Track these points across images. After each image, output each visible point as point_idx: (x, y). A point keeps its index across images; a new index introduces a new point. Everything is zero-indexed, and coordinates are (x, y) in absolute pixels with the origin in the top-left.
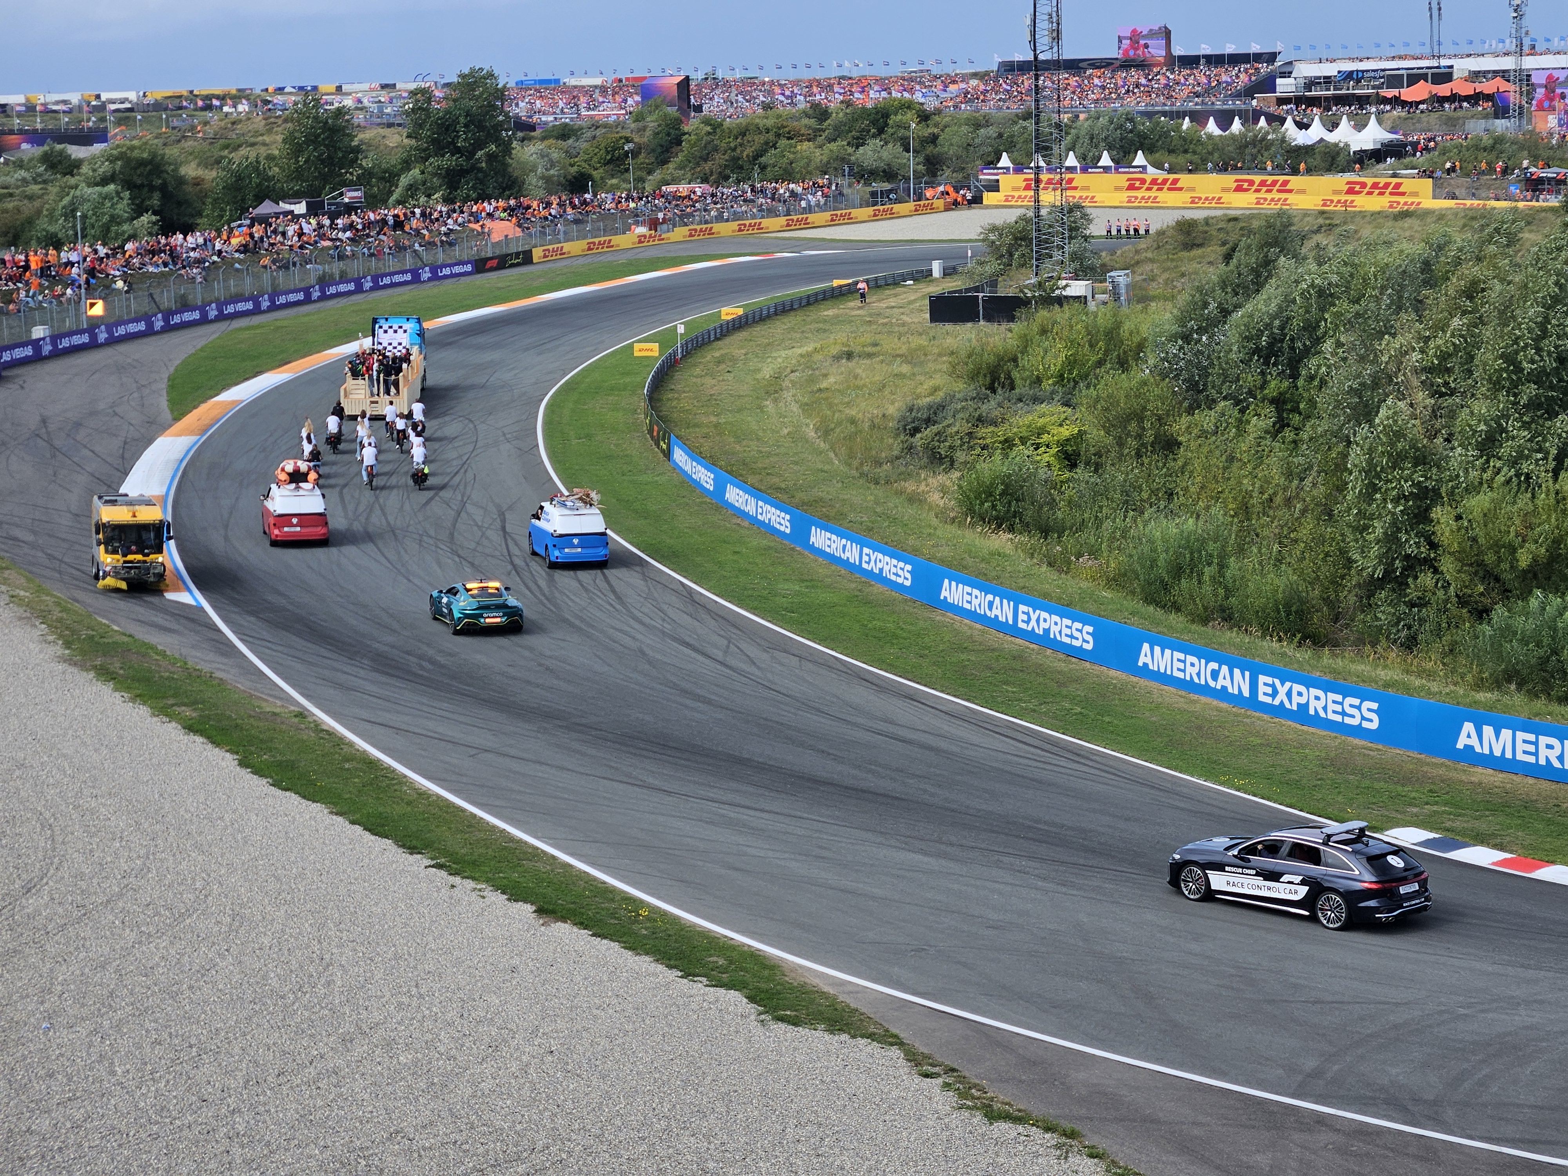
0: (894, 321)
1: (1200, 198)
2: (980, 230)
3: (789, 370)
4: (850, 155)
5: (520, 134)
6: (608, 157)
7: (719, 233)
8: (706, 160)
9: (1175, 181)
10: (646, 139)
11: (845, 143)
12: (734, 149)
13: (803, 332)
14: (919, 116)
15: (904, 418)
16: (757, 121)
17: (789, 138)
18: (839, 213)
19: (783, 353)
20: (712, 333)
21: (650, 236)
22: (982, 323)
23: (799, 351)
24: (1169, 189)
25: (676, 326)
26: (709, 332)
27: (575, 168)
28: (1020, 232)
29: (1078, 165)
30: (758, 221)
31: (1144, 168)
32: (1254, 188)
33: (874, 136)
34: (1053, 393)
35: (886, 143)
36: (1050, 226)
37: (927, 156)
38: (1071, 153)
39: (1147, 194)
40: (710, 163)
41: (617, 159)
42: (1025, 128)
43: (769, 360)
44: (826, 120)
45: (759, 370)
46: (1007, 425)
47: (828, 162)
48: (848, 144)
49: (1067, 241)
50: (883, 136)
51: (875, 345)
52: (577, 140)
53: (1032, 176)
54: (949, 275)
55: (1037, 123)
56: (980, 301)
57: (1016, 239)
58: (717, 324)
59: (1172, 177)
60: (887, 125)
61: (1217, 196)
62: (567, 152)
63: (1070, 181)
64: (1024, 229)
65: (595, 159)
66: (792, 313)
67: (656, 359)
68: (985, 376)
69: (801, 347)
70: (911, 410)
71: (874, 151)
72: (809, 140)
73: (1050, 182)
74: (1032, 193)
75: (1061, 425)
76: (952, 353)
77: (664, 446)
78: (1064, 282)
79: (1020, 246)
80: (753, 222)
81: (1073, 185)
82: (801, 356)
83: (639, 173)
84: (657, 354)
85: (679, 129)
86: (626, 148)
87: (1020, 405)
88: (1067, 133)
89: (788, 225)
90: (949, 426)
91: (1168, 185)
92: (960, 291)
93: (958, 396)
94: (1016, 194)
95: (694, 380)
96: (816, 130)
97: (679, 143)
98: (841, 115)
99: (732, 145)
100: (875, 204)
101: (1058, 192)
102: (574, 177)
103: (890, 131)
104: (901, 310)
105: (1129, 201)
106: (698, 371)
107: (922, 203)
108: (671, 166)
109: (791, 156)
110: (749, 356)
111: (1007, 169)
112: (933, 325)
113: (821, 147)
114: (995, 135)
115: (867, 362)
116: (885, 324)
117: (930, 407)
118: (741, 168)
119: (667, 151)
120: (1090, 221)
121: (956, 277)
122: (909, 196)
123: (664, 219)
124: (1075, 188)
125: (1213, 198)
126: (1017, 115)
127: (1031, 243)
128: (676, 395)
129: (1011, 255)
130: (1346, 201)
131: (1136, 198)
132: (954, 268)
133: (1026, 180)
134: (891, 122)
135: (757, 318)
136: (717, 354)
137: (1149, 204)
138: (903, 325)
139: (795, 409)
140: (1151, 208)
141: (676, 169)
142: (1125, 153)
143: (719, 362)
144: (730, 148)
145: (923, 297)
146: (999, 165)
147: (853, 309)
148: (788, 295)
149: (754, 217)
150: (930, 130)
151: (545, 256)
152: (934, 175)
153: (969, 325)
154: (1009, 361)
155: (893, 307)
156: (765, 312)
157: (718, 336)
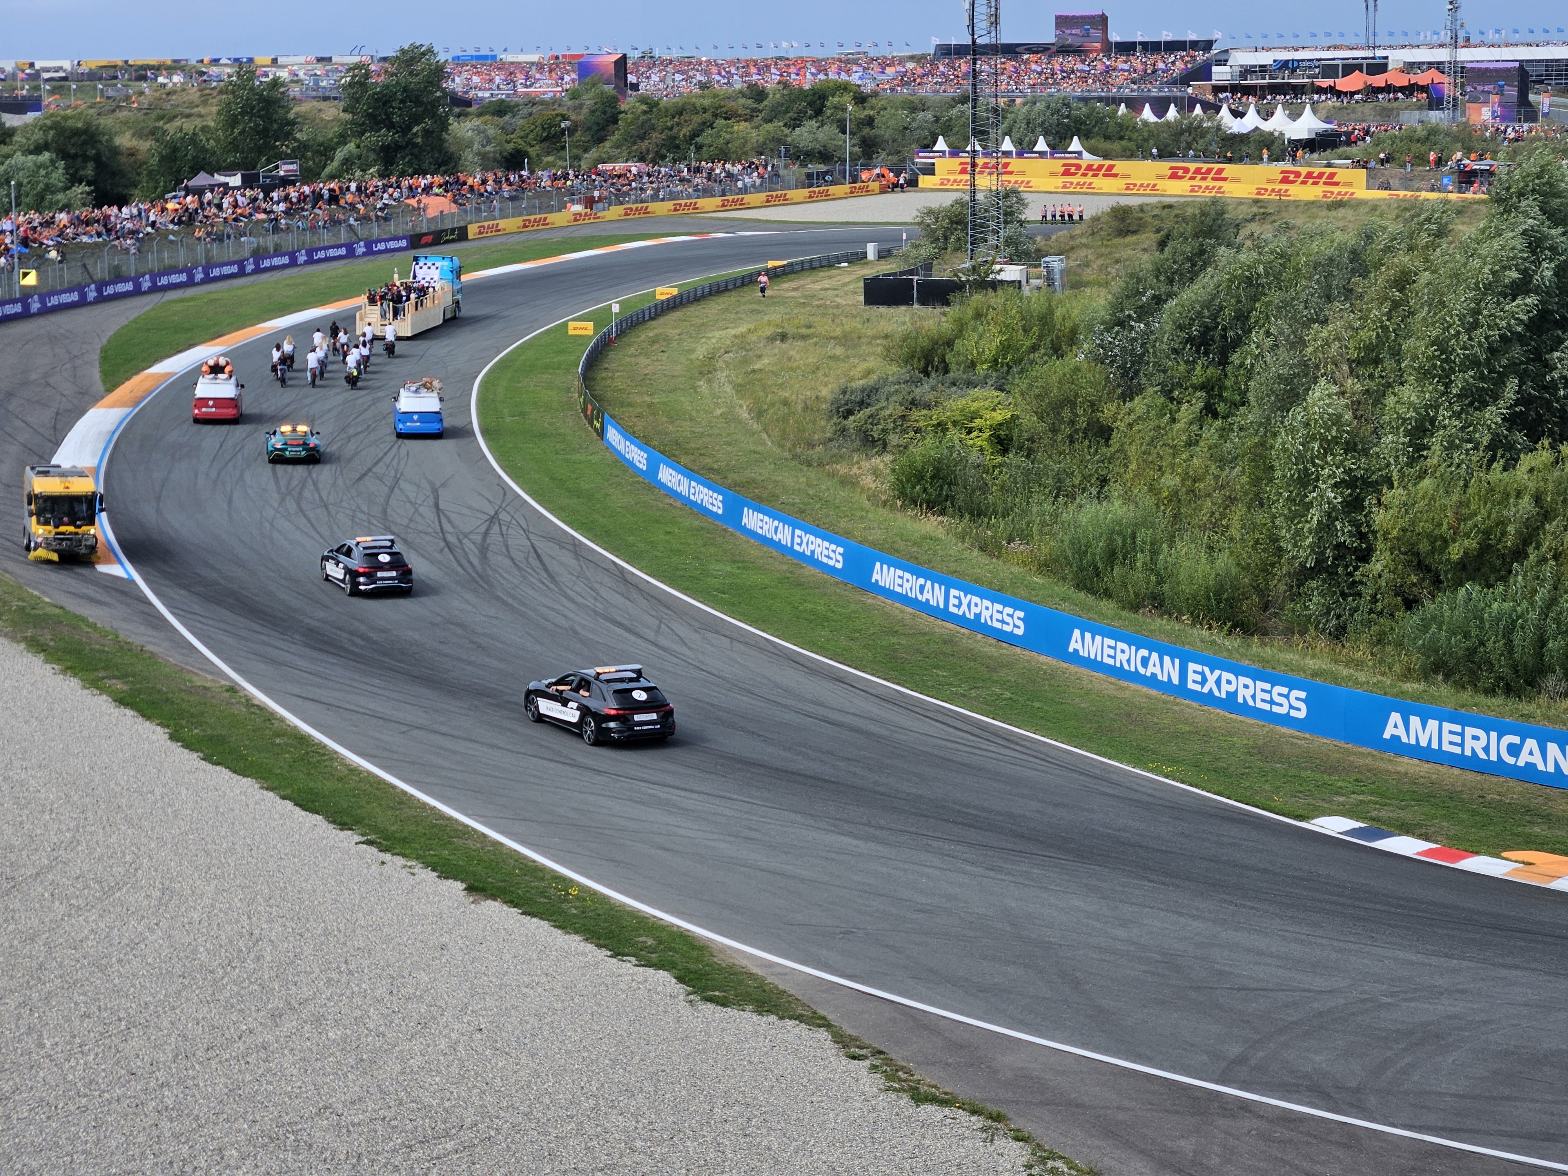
0: (828, 302)
1: (1135, 185)
2: (916, 213)
3: (722, 351)
4: (786, 136)
5: (457, 110)
6: (545, 135)
7: (654, 212)
8: (642, 138)
9: (1111, 167)
10: (582, 117)
11: (781, 124)
12: (671, 129)
14: (854, 98)
15: (837, 400)
16: (694, 100)
17: (726, 119)
18: (774, 193)
19: (718, 334)
20: (647, 313)
21: (586, 215)
22: (916, 306)
23: (733, 332)
24: (1104, 175)
25: (611, 305)
26: (643, 312)
27: (512, 145)
28: (956, 216)
29: (1014, 150)
30: (694, 201)
31: (1080, 153)
32: (1189, 175)
33: (811, 118)
34: (986, 377)
35: (823, 125)
36: (986, 211)
37: (864, 137)
38: (1007, 138)
39: (1082, 180)
40: (647, 142)
41: (554, 136)
42: (963, 112)
43: (703, 340)
44: (762, 101)
45: (693, 351)
46: (940, 409)
47: (764, 143)
48: (785, 125)
49: (1002, 226)
50: (820, 118)
52: (514, 116)
53: (969, 160)
54: (884, 257)
55: (974, 107)
56: (915, 284)
57: (952, 222)
58: (652, 304)
59: (1108, 163)
60: (824, 106)
61: (1152, 183)
62: (503, 128)
63: (1006, 165)
64: (960, 213)
65: (531, 136)
66: (727, 294)
67: (590, 338)
68: (919, 359)
69: (735, 327)
70: (844, 392)
71: (810, 132)
72: (746, 121)
73: (985, 166)
74: (968, 177)
75: (994, 410)
76: (886, 337)
77: (598, 425)
78: (997, 267)
79: (956, 229)
80: (689, 201)
81: (1009, 169)
82: (735, 336)
83: (575, 151)
84: (591, 333)
85: (615, 107)
86: (563, 126)
87: (954, 389)
88: (1004, 118)
89: (723, 206)
90: (882, 409)
91: (1103, 171)
92: (894, 274)
93: (891, 379)
94: (952, 178)
95: (628, 359)
96: (754, 110)
97: (616, 121)
98: (778, 96)
99: (669, 124)
100: (810, 185)
101: (994, 177)
102: (511, 154)
103: (829, 112)
104: (836, 292)
105: (1065, 187)
106: (632, 350)
107: (857, 185)
108: (607, 144)
110: (683, 336)
111: (943, 152)
112: (867, 307)
113: (757, 128)
114: (932, 119)
115: (800, 343)
116: (819, 306)
117: (863, 390)
118: (677, 147)
119: (603, 129)
120: (1025, 205)
121: (890, 260)
122: (845, 178)
123: (599, 197)
124: (1011, 173)
125: (1148, 185)
126: (953, 99)
127: (967, 227)
128: (610, 375)
129: (946, 238)
130: (1280, 190)
131: (1072, 183)
132: (889, 251)
133: (961, 164)
134: (828, 104)
135: (691, 299)
136: (651, 334)
137: (1084, 190)
138: (838, 306)
139: (728, 390)
140: (1086, 194)
141: (612, 147)
142: (1061, 139)
143: (654, 341)
144: (667, 128)
145: (858, 279)
146: (935, 149)
147: (787, 290)
148: (723, 276)
149: (689, 197)
150: (866, 113)
151: (480, 233)
152: (871, 158)
153: (903, 308)
154: (943, 344)
155: (827, 289)
156: (699, 293)
157: (653, 315)
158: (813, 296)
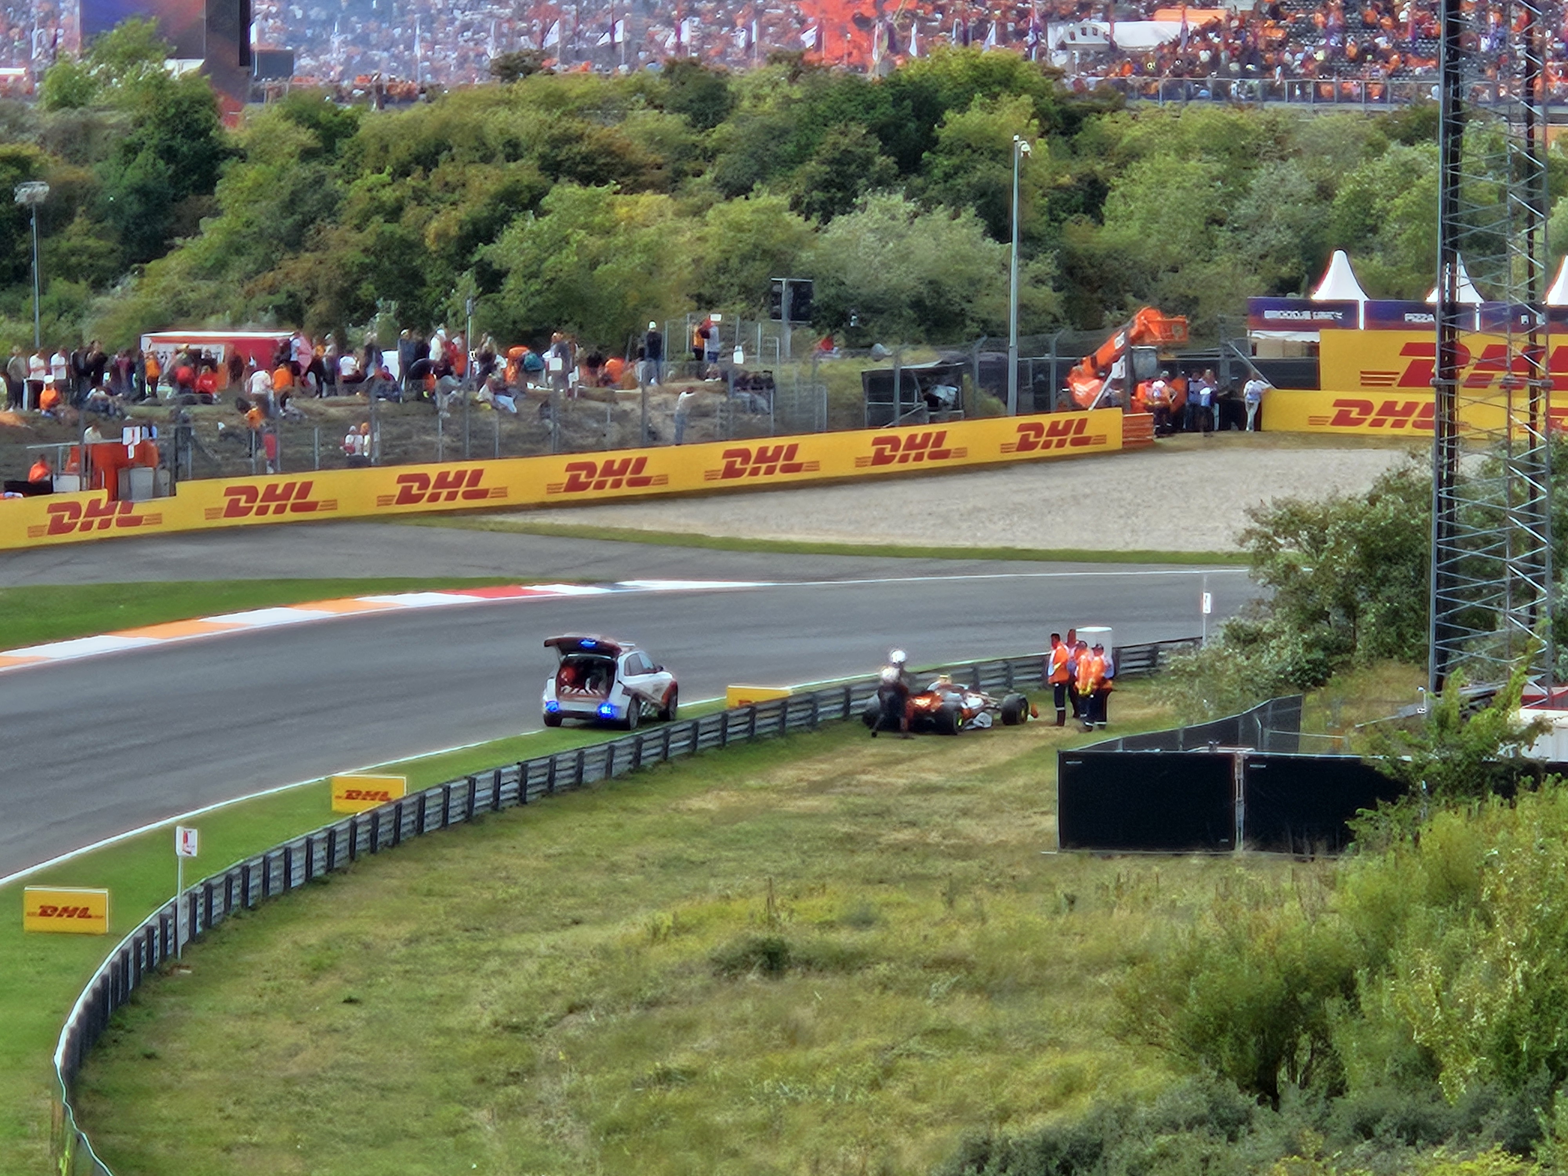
0: (934, 837)
2: (1244, 523)
3: (559, 1003)
4: (798, 242)
8: (295, 245)
10: (90, 170)
11: (783, 200)
12: (394, 213)
13: (614, 868)
14: (1040, 115)
16: (478, 115)
17: (587, 180)
18: (753, 446)
19: (542, 943)
20: (298, 861)
21: (94, 509)
22: (1241, 850)
23: (598, 936)
25: (170, 832)
26: (287, 853)
28: (1385, 533)
33: (882, 182)
35: (928, 206)
36: (1492, 517)
37: (1070, 254)
40: (307, 260)
42: (1411, 171)
43: (494, 963)
44: (719, 118)
45: (457, 1000)
47: (722, 269)
48: (795, 205)
49: (1546, 570)
50: (917, 181)
51: (864, 921)
53: (1432, 337)
54: (1134, 677)
55: (1452, 156)
56: (1239, 774)
57: (1370, 556)
58: (318, 832)
60: (932, 143)
64: (1398, 526)
67: (100, 944)
68: (1240, 1043)
69: (603, 920)
70: (981, 1156)
71: (883, 234)
72: (658, 187)
73: (1492, 359)
74: (1427, 397)
76: (1132, 961)
78: (1526, 716)
79: (1384, 581)
82: (606, 953)
83: (63, 284)
85: (205, 136)
86: (22, 195)
87: (1363, 1147)
89: (574, 485)
92: (1168, 738)
93: (1142, 1111)
94: (1377, 398)
95: (229, 1026)
97: (207, 184)
98: (769, 104)
99: (388, 195)
100: (881, 420)
101: (1522, 401)
103: (944, 163)
104: (961, 800)
106: (242, 994)
107: (1046, 420)
108: (175, 263)
109: (595, 243)
110: (424, 949)
111: (1348, 308)
112: (1070, 856)
113: (698, 212)
114: (1307, 189)
115: (835, 982)
116: (905, 848)
117: (1050, 1148)
119: (164, 212)
121: (1154, 687)
122: (1002, 393)
123: (142, 449)
126: (1385, 125)
127: (1421, 572)
128: (166, 1076)
129: (1351, 611)
132: (1152, 653)
134: (944, 133)
135: (456, 814)
136: (312, 938)
138: (965, 852)
141: (192, 274)
143: (319, 964)
144: (380, 208)
145: (1034, 757)
146: (1323, 293)
147: (792, 791)
149: (454, 453)
150: (1079, 167)
153: (1196, 860)
154: (1327, 991)
155: (931, 789)
156: (483, 794)
157: (318, 870)
158: (882, 814)
